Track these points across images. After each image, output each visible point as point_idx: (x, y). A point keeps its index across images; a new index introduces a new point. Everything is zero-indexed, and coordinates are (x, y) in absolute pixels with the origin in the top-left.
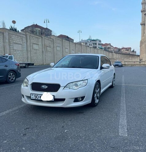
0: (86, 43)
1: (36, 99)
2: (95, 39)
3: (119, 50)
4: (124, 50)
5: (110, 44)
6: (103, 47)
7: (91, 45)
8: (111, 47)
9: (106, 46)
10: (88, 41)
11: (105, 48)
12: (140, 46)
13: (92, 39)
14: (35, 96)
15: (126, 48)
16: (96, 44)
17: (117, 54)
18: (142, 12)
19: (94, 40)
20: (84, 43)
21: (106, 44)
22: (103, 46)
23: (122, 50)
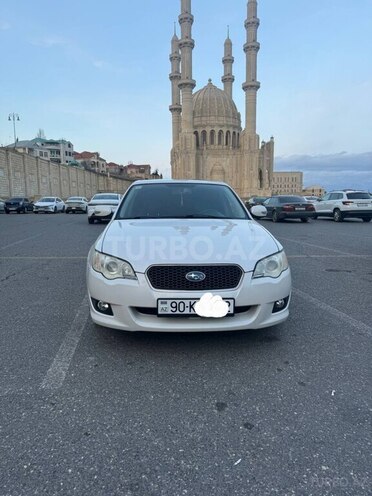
0: (31, 150)
1: (178, 312)
2: (56, 139)
3: (122, 169)
4: (134, 170)
5: (97, 154)
6: (79, 161)
7: (46, 156)
8: (101, 163)
9: (86, 160)
10: (36, 145)
11: (84, 164)
12: (172, 163)
13: (48, 139)
14: (174, 305)
15: (139, 167)
16: (58, 152)
17: (120, 181)
18: (171, 78)
19: (52, 143)
20: (24, 149)
21: (86, 155)
22: (79, 158)
23: (129, 172)
